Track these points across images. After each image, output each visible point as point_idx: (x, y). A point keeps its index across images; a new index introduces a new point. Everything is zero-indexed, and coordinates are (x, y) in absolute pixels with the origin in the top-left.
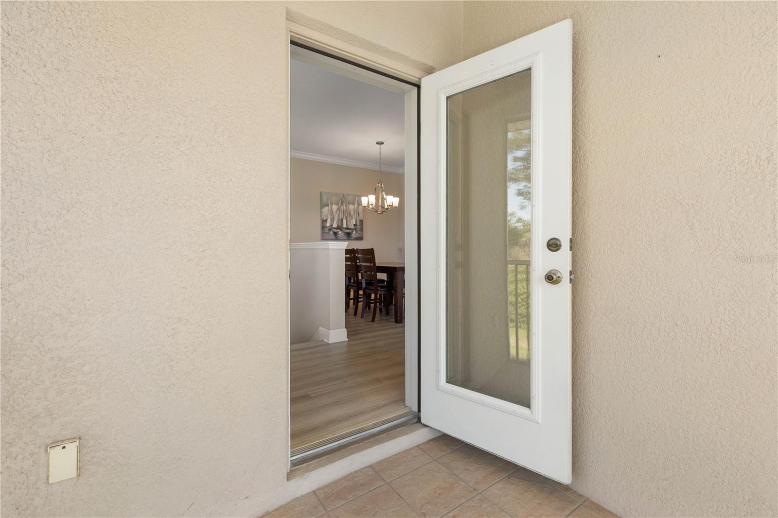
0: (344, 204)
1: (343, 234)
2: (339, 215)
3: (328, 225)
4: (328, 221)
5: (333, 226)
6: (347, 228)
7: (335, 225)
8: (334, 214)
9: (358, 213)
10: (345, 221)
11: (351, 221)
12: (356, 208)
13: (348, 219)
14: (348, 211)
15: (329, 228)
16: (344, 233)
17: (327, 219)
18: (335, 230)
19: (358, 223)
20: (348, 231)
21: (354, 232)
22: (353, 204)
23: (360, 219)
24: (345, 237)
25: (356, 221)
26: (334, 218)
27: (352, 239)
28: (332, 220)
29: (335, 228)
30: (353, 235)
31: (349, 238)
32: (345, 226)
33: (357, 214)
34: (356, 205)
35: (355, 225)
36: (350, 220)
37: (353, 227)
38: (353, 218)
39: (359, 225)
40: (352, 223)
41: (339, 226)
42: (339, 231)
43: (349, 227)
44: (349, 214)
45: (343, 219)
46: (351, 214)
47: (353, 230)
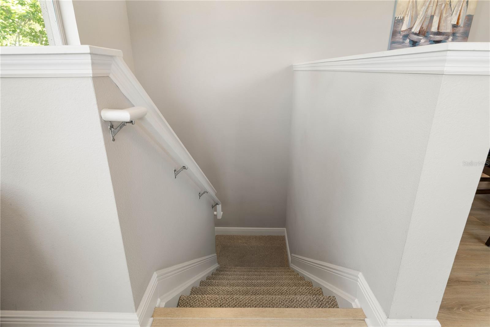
2: (428, 7)
3: (404, 27)
4: (405, 22)
5: (413, 30)
6: (438, 33)
7: (416, 29)
8: (419, 8)
10: (436, 20)
11: (449, 18)
13: (444, 15)
15: (405, 33)
17: (403, 18)
18: (415, 38)
19: (461, 23)
23: (468, 14)
25: (458, 19)
26: (417, 15)
28: (413, 20)
29: (416, 34)
35: (454, 26)
36: (446, 17)
37: (449, 30)
38: (454, 12)
39: (462, 25)
40: (450, 22)
41: (424, 28)
42: (421, 39)
43: (442, 30)
44: (448, 4)
45: (434, 15)
46: (450, 5)
47: (449, 36)
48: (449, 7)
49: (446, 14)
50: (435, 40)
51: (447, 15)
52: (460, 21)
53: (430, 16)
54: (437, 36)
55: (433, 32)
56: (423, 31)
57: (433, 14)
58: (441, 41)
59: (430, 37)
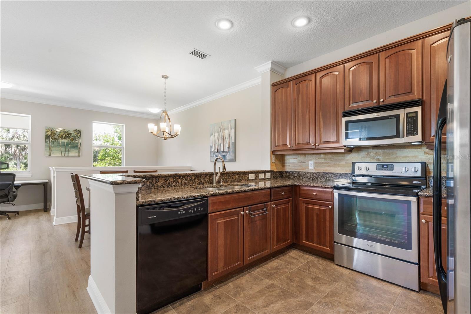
1: (221, 156)
2: (219, 141)
3: (213, 149)
5: (216, 151)
6: (224, 152)
8: (216, 140)
9: (231, 136)
10: (222, 145)
11: (226, 144)
12: (229, 132)
14: (224, 136)
15: (214, 152)
17: (212, 145)
20: (224, 154)
22: (227, 130)
23: (232, 142)
25: (229, 144)
26: (216, 144)
28: (215, 146)
30: (227, 157)
32: (222, 150)
34: (230, 130)
37: (227, 150)
38: (227, 141)
39: (231, 147)
40: (227, 146)
41: (219, 150)
42: (219, 155)
43: (225, 150)
44: (224, 138)
46: (226, 139)
47: (227, 153)
49: (225, 142)
57: (221, 143)
58: (225, 155)
59: (221, 154)
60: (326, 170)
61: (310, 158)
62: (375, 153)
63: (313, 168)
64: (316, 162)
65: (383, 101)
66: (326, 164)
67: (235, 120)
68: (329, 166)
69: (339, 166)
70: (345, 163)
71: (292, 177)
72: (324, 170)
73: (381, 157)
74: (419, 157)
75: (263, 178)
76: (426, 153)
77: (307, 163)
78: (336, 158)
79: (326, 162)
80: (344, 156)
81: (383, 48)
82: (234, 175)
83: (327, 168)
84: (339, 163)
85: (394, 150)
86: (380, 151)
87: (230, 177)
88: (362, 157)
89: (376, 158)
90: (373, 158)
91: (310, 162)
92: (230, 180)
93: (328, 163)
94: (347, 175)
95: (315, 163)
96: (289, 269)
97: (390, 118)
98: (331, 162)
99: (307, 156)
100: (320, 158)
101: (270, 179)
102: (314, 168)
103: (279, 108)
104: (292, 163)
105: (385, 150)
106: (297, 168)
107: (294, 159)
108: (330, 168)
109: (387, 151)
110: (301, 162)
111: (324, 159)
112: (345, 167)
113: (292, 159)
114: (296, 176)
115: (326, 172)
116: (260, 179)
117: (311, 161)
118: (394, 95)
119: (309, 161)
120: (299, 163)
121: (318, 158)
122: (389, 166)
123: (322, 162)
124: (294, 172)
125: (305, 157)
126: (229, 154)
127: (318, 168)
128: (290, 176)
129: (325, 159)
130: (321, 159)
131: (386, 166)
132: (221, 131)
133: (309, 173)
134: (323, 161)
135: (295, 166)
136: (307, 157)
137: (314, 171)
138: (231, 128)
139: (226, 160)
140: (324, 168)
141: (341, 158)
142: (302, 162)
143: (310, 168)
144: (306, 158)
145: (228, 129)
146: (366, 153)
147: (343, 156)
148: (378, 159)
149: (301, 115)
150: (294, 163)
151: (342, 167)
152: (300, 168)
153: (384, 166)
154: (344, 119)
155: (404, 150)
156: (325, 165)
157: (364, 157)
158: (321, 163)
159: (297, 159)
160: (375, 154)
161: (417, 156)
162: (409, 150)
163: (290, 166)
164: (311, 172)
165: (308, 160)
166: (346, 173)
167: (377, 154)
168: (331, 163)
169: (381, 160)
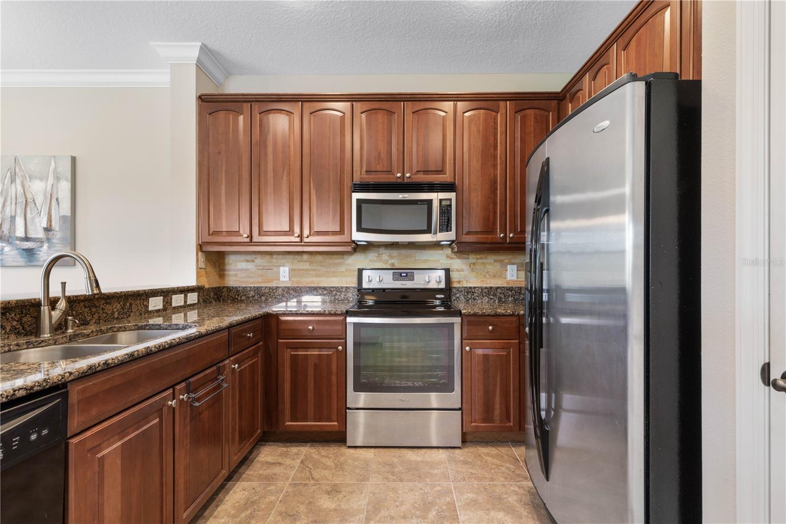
0: (18, 181)
1: (15, 252)
6: (27, 239)
9: (57, 199)
10: (19, 222)
11: (37, 220)
12: (49, 188)
13: (29, 216)
14: (29, 196)
16: (17, 249)
19: (56, 225)
20: (28, 245)
21: (46, 246)
22: (41, 179)
23: (62, 214)
24: (21, 261)
25: (50, 220)
27: (38, 263)
30: (41, 254)
31: (30, 261)
32: (20, 233)
33: (54, 202)
34: (51, 180)
35: (47, 230)
36: (33, 219)
37: (41, 235)
38: (42, 212)
39: (57, 229)
40: (40, 224)
41: (5, 233)
42: (5, 246)
43: (31, 235)
44: (30, 202)
45: (15, 216)
46: (35, 203)
47: (42, 242)
48: (33, 205)
49: (31, 213)
50: (25, 248)
51: (33, 215)
52: (53, 223)
53: (10, 216)
54: (26, 243)
55: (17, 237)
56: (5, 235)
57: (13, 214)
58: (33, 249)
59: (17, 245)
60: (312, 282)
61: (282, 261)
62: (388, 254)
63: (287, 279)
64: (294, 268)
65: (409, 177)
66: (312, 272)
67: (74, 160)
68: (317, 276)
69: (335, 274)
70: (344, 270)
71: (243, 298)
72: (308, 283)
73: (396, 261)
74: (441, 262)
75: (182, 303)
76: (448, 257)
77: (275, 269)
78: (330, 261)
79: (312, 268)
80: (343, 259)
81: (409, 96)
82: (110, 303)
83: (314, 279)
84: (335, 270)
85: (413, 251)
86: (395, 252)
87: (94, 310)
88: (370, 261)
89: (389, 262)
90: (386, 262)
91: (282, 269)
92: (96, 316)
93: (317, 269)
94: (348, 290)
95: (292, 270)
96: (275, 494)
97: (420, 204)
98: (321, 267)
99: (275, 256)
100: (302, 261)
101: (196, 307)
102: (290, 280)
103: (219, 153)
104: (241, 270)
105: (402, 251)
106: (253, 280)
107: (248, 261)
108: (319, 279)
109: (404, 252)
110: (262, 268)
111: (308, 263)
112: (345, 276)
113: (242, 261)
114: (253, 297)
115: (313, 285)
116: (174, 307)
117: (284, 266)
118: (422, 170)
119: (280, 266)
120: (258, 269)
121: (298, 262)
122: (408, 274)
123: (306, 268)
124: (249, 289)
125: (272, 258)
126: (49, 247)
127: (298, 279)
128: (238, 295)
129: (311, 263)
130: (302, 263)
131: (405, 275)
132: (13, 180)
133: (280, 289)
134: (306, 266)
135: (248, 277)
136: (276, 258)
137: (289, 285)
138: (58, 178)
139: (38, 261)
140: (309, 279)
141: (338, 261)
142: (265, 268)
143: (281, 280)
144: (274, 260)
145: (43, 178)
146: (377, 255)
147: (341, 259)
148: (393, 264)
149: (272, 175)
150: (246, 270)
151: (339, 276)
152: (260, 279)
153: (403, 275)
154: (356, 196)
155: (424, 251)
156: (310, 274)
157: (374, 261)
158: (303, 270)
159: (253, 261)
160: (388, 256)
161: (438, 261)
162: (430, 251)
163: (239, 275)
164: (284, 287)
165: (278, 265)
166: (346, 287)
167: (391, 257)
168: (321, 270)
169: (397, 266)
